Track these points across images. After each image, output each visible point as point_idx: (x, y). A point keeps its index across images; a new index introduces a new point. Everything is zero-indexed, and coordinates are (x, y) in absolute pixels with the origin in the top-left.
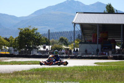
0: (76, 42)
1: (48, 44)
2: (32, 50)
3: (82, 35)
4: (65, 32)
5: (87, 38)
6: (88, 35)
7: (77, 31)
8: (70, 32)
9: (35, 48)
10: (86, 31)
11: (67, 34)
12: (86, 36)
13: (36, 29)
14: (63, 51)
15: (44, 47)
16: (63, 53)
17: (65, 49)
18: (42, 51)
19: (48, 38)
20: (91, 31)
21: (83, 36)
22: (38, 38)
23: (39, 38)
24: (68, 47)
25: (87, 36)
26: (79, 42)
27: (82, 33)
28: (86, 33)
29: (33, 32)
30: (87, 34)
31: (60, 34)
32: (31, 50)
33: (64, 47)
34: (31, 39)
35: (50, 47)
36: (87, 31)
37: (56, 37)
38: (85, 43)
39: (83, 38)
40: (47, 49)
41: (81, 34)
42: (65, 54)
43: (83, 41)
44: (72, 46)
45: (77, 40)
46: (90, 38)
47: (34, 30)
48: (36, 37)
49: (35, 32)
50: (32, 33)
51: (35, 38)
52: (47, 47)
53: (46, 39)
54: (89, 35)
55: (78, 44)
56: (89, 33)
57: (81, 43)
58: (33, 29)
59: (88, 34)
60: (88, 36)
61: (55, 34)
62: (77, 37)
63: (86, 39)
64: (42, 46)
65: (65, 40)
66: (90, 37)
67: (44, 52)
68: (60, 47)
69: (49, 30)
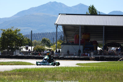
0: (58, 43)
1: (30, 45)
2: (14, 51)
4: (48, 33)
5: (70, 39)
6: (70, 36)
7: (60, 32)
8: (52, 33)
9: (18, 49)
10: (68, 32)
11: (50, 35)
12: (68, 37)
13: (19, 30)
14: (45, 52)
15: (27, 48)
18: (25, 52)
19: (30, 39)
20: (73, 32)
21: (65, 37)
22: (20, 38)
23: (22, 39)
24: (50, 48)
25: (69, 38)
26: (61, 44)
28: (68, 34)
30: (69, 35)
31: (42, 35)
33: (46, 48)
34: (13, 40)
35: (33, 47)
36: (69, 32)
37: (39, 38)
38: (67, 44)
39: (65, 39)
40: (30, 50)
41: (63, 35)
43: (65, 42)
44: (54, 47)
45: (59, 41)
47: (17, 31)
48: (18, 38)
49: (18, 33)
50: (14, 34)
51: (17, 39)
52: (30, 48)
53: (28, 40)
54: (71, 36)
55: (60, 45)
57: (63, 44)
58: (16, 30)
59: (70, 35)
61: (38, 35)
62: (60, 38)
63: (68, 41)
64: (24, 47)
65: (48, 41)
66: (72, 39)
67: (26, 53)
68: (43, 48)
69: (32, 31)
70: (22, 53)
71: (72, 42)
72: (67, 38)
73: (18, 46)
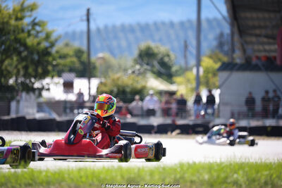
0: (207, 62)
2: (13, 99)
3: (232, 34)
4: (163, 23)
5: (256, 47)
6: (258, 32)
8: (182, 24)
9: (29, 89)
10: (248, 15)
11: (172, 32)
12: (249, 39)
13: (33, 8)
14: (149, 103)
15: (68, 86)
17: (161, 93)
18: (59, 102)
19: (84, 48)
20: (272, 15)
21: (236, 37)
22: (39, 44)
23: (45, 44)
25: (254, 39)
26: (217, 66)
27: (232, 25)
28: (250, 23)
29: (17, 19)
30: (254, 27)
31: (139, 34)
32: (9, 95)
33: (155, 84)
35: (95, 82)
36: (254, 15)
37: (124, 43)
38: (248, 66)
39: (237, 45)
41: (227, 30)
42: (159, 113)
43: (238, 61)
44: (188, 81)
45: (210, 57)
46: (267, 47)
47: (22, 9)
48: (30, 41)
49: (27, 21)
50: (13, 22)
51: (25, 45)
52: (81, 85)
54: (263, 32)
55: (215, 75)
56: (262, 24)
57: (227, 67)
58: (18, 7)
59: (260, 27)
60: (257, 36)
61: (121, 35)
63: (249, 52)
64: (56, 80)
65: (162, 59)
66: (269, 44)
67: (65, 108)
68: (139, 86)
69: (88, 10)
70: (46, 108)
71: (268, 59)
72: (247, 43)
73: (27, 75)
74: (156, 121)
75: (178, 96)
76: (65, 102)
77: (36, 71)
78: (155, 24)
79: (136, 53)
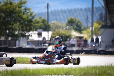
0: (96, 25)
2: (17, 40)
3: (106, 13)
9: (24, 36)
10: (113, 6)
11: (81, 13)
14: (73, 41)
15: (40, 35)
16: (73, 45)
17: (77, 37)
18: (36, 41)
19: (46, 19)
21: (108, 15)
22: (28, 17)
23: (30, 18)
24: (82, 35)
27: (106, 10)
29: (19, 7)
31: (68, 13)
33: (75, 34)
38: (112, 26)
40: (44, 38)
41: (104, 12)
42: (76, 46)
44: (88, 32)
47: (21, 4)
48: (25, 16)
49: (23, 8)
50: (17, 9)
51: (22, 18)
52: (45, 34)
55: (99, 30)
58: (19, 3)
61: (61, 14)
64: (35, 32)
67: (38, 44)
69: (48, 4)
70: (30, 43)
72: (112, 17)
73: (23, 30)
74: (75, 49)
75: (84, 38)
76: (38, 41)
77: (27, 28)
78: (75, 9)
79: (67, 21)
